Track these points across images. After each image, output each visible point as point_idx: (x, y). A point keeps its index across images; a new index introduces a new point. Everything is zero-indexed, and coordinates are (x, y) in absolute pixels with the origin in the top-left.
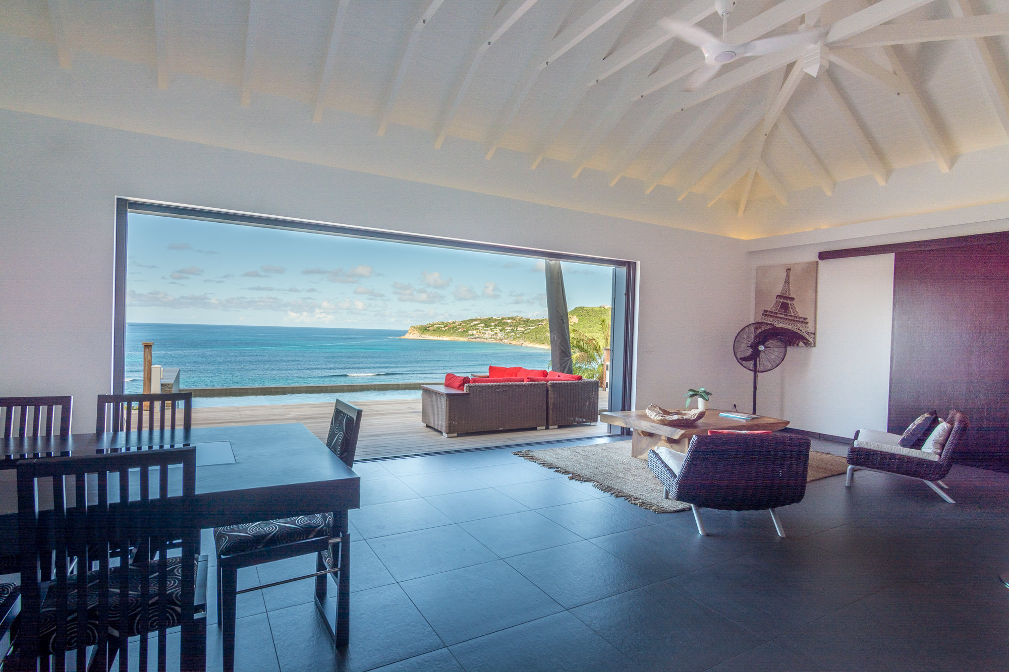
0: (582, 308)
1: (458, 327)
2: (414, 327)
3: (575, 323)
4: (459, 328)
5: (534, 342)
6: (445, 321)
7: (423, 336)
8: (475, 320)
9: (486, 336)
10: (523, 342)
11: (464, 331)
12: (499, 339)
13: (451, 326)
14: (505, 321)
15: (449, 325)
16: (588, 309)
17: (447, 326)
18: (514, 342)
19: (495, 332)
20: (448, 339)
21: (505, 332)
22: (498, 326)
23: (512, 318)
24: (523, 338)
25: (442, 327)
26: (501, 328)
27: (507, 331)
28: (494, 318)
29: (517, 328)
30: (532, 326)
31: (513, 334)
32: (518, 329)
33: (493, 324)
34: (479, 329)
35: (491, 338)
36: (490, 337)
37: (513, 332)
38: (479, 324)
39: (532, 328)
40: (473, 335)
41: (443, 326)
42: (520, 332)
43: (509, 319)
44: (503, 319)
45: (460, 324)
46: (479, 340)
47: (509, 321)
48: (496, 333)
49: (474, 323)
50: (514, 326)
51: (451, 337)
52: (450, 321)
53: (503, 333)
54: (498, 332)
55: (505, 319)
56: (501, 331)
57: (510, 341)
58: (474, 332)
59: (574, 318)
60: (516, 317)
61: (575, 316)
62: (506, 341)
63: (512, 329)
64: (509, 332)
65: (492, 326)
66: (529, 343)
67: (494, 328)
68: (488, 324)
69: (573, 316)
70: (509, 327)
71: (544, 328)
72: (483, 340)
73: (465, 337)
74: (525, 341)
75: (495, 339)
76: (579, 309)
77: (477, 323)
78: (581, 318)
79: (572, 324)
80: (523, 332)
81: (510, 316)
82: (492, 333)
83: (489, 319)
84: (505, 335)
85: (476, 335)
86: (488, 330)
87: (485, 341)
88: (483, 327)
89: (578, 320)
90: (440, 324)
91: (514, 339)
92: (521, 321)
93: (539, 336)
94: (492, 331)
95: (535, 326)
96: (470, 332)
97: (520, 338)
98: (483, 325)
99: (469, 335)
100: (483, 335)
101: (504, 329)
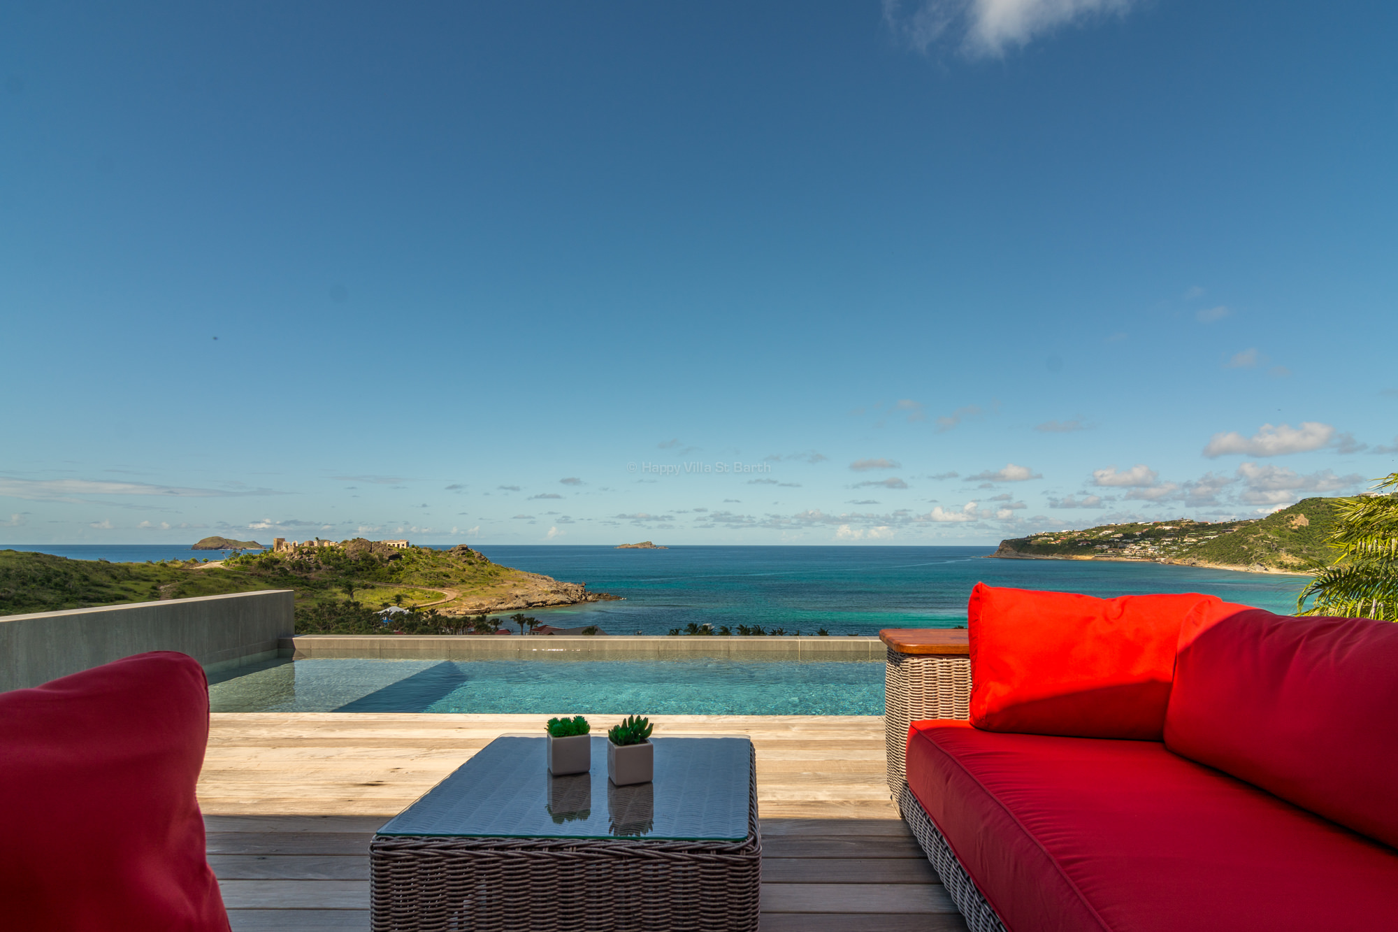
0: (1318, 501)
1: (1078, 540)
2: (1006, 542)
3: (1301, 527)
4: (1080, 542)
6: (1056, 531)
7: (1020, 554)
8: (1107, 528)
9: (1126, 552)
10: (1194, 560)
11: (1088, 545)
12: (1150, 557)
13: (1065, 539)
14: (1159, 527)
15: (1062, 538)
17: (1058, 539)
18: (1178, 562)
19: (1143, 545)
20: (1060, 559)
21: (1160, 545)
22: (1148, 537)
23: (1173, 523)
24: (1196, 555)
25: (1050, 541)
26: (1152, 539)
27: (1165, 543)
28: (1140, 523)
29: (1183, 539)
30: (1212, 535)
31: (1176, 548)
32: (1185, 540)
33: (1138, 533)
34: (1113, 541)
35: (1135, 555)
36: (1133, 553)
37: (1175, 545)
38: (1113, 534)
39: (1212, 537)
41: (1052, 539)
42: (1190, 545)
43: (1167, 524)
44: (1156, 524)
45: (1081, 535)
46: (1113, 558)
47: (1168, 528)
48: (1144, 548)
49: (1104, 532)
50: (1177, 536)
51: (1065, 556)
52: (1064, 531)
53: (1157, 547)
54: (1147, 546)
55: (1161, 524)
56: (1152, 544)
57: (1171, 559)
58: (1105, 547)
59: (1299, 518)
60: (1180, 521)
61: (1302, 515)
62: (1162, 559)
63: (1173, 541)
64: (1167, 546)
65: (1136, 536)
66: (1207, 561)
67: (1140, 540)
68: (1130, 534)
69: (1297, 514)
70: (1167, 537)
71: (1235, 536)
72: (1121, 558)
73: (1089, 555)
74: (1198, 559)
75: (1142, 557)
76: (1311, 502)
77: (1110, 532)
78: (1314, 517)
79: (1296, 528)
80: (1195, 544)
81: (1168, 519)
82: (1138, 548)
83: (1132, 526)
84: (1160, 550)
85: (1109, 552)
86: (1129, 543)
87: (1124, 559)
88: (1121, 538)
89: (1308, 521)
90: (1047, 536)
91: (1178, 557)
92: (1191, 526)
93: (1225, 550)
94: (1136, 545)
95: (1217, 534)
96: (1098, 547)
97: (1189, 555)
98: (1120, 535)
99: (1096, 552)
100: (1120, 551)
101: (1158, 541)
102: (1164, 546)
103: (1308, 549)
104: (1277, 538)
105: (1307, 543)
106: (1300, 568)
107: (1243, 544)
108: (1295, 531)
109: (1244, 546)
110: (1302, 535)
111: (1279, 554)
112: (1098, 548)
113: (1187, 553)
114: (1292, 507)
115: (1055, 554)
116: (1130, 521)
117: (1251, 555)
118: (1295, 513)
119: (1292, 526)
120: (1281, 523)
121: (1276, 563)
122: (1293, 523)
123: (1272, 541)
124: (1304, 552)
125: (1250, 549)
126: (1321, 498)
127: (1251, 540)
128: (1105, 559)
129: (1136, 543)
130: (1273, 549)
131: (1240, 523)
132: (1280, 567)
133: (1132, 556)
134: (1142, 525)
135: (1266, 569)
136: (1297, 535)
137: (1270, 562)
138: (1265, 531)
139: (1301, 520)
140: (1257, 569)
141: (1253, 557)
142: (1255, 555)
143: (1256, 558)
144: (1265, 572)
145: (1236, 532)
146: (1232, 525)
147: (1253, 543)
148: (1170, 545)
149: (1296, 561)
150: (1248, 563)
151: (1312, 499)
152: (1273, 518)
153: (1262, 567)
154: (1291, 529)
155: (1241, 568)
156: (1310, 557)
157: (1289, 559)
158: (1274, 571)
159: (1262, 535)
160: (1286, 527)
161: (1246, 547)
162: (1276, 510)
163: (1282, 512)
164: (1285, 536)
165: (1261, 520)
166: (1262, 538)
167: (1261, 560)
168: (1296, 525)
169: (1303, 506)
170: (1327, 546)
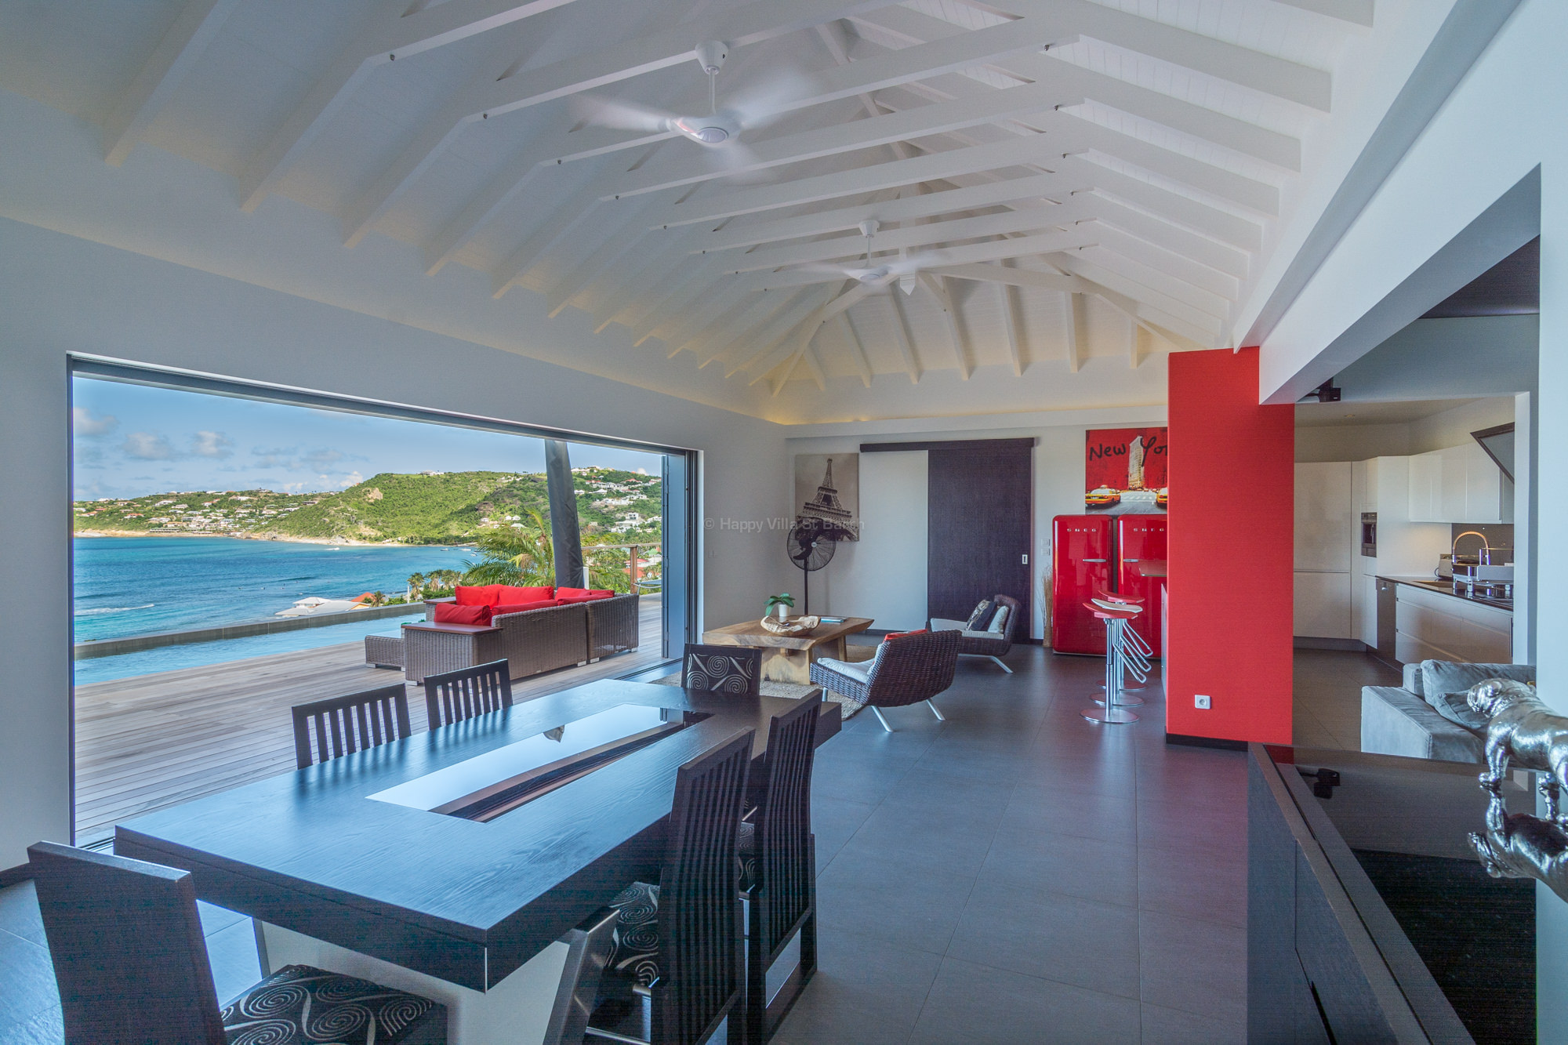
0: (390, 476)
1: (123, 511)
3: (377, 500)
4: (126, 513)
5: (299, 533)
8: (165, 497)
9: (192, 526)
10: (274, 534)
11: (139, 518)
12: (223, 532)
13: (104, 510)
14: (234, 497)
15: (100, 508)
16: (400, 476)
17: (93, 510)
18: (256, 536)
19: (214, 518)
21: (235, 518)
22: (220, 508)
23: (250, 493)
24: (277, 528)
26: (226, 511)
27: (241, 516)
28: (209, 492)
29: (261, 511)
30: (293, 506)
31: (253, 521)
32: (264, 512)
33: (207, 504)
34: (175, 513)
35: (204, 529)
36: (202, 527)
37: (252, 517)
38: (174, 504)
40: (160, 525)
41: (84, 510)
42: (269, 518)
43: (243, 494)
44: (229, 494)
45: (128, 505)
46: (175, 534)
47: (244, 498)
48: (216, 521)
49: (162, 502)
50: (254, 507)
51: (106, 531)
52: (102, 500)
53: (231, 520)
54: (219, 518)
55: (235, 494)
56: (226, 516)
57: (248, 534)
58: (164, 520)
59: (375, 491)
60: (258, 491)
61: (377, 489)
62: (238, 534)
63: (251, 513)
64: (244, 518)
65: (205, 507)
66: (289, 535)
67: (211, 512)
68: (196, 504)
69: (373, 487)
70: (243, 509)
71: (317, 509)
72: (185, 533)
73: (141, 530)
74: (279, 533)
75: (214, 532)
76: (384, 477)
77: (171, 502)
78: (387, 491)
79: (372, 501)
80: (275, 517)
81: (244, 489)
82: (207, 521)
83: (199, 495)
84: (236, 524)
85: (169, 526)
86: (196, 515)
87: (190, 535)
88: (185, 510)
89: (382, 494)
91: (256, 530)
92: (270, 497)
93: (307, 523)
94: (205, 517)
95: (298, 506)
96: (154, 520)
97: (268, 528)
98: (185, 506)
99: (151, 526)
100: (185, 524)
101: (232, 513)
102: (239, 518)
103: (383, 521)
104: (357, 512)
105: (381, 516)
106: (377, 539)
107: (325, 516)
108: (372, 504)
109: (325, 519)
110: (377, 508)
111: (359, 526)
112: (154, 522)
113: (266, 526)
114: (369, 481)
115: (89, 530)
116: (197, 490)
117: (333, 528)
118: (371, 486)
119: (369, 499)
120: (359, 496)
121: (356, 535)
122: (370, 496)
123: (352, 513)
124: (380, 524)
125: (332, 522)
126: (392, 474)
127: (333, 513)
128: (164, 534)
129: (205, 515)
130: (352, 522)
131: (320, 495)
132: (360, 539)
133: (201, 530)
134: (212, 494)
135: (347, 542)
136: (373, 508)
137: (351, 534)
138: (345, 503)
139: (376, 494)
140: (338, 541)
141: (334, 529)
142: (336, 527)
143: (337, 530)
145: (319, 504)
146: (312, 497)
147: (334, 516)
148: (247, 517)
149: (373, 533)
150: (329, 536)
151: (385, 475)
152: (351, 490)
153: (344, 540)
154: (368, 503)
155: (323, 541)
156: (385, 529)
157: (367, 531)
158: (354, 543)
159: (343, 507)
160: (364, 500)
161: (327, 520)
163: (361, 486)
164: (363, 509)
165: (341, 493)
166: (343, 511)
167: (342, 533)
168: (372, 498)
169: (378, 481)
170: (399, 518)
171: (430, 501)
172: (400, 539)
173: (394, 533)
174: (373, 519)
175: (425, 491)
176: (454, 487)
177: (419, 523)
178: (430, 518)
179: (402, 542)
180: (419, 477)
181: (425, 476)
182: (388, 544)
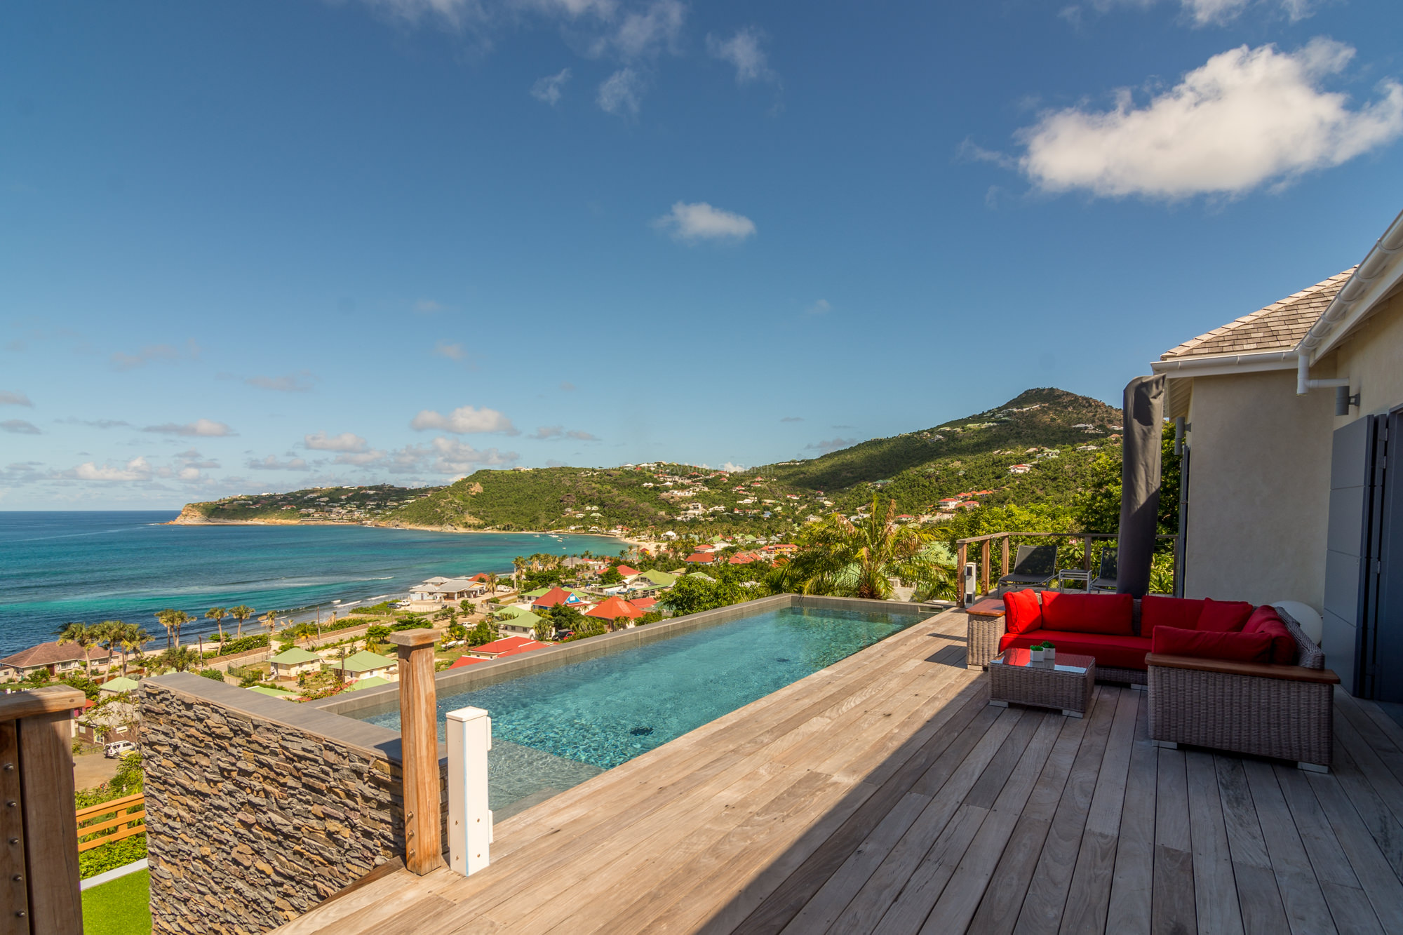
0: (488, 472)
1: (280, 503)
2: (193, 506)
3: (478, 493)
4: (283, 505)
5: (416, 522)
6: (255, 494)
7: (211, 519)
8: (313, 491)
9: (333, 516)
10: (397, 523)
11: (292, 509)
12: (357, 521)
13: (266, 502)
14: (364, 491)
15: (263, 502)
16: (496, 472)
17: (258, 502)
18: (383, 524)
19: (349, 509)
20: (262, 523)
21: (365, 509)
22: (354, 501)
23: (376, 488)
24: (398, 518)
25: (249, 505)
26: (358, 503)
27: (370, 507)
28: (344, 487)
29: (385, 503)
30: (411, 499)
31: (380, 511)
32: (388, 504)
33: (343, 497)
34: (319, 505)
35: (342, 519)
36: (341, 517)
37: (379, 508)
38: (319, 497)
39: (411, 501)
40: (309, 515)
41: (251, 502)
42: (392, 509)
44: (360, 489)
45: (283, 498)
46: (320, 522)
47: (372, 492)
48: (351, 511)
49: (309, 496)
50: (380, 500)
51: (268, 520)
52: (264, 494)
53: (363, 511)
54: (353, 509)
55: (365, 488)
56: (358, 507)
57: (377, 522)
58: (312, 511)
59: (476, 486)
60: (382, 486)
61: (478, 483)
62: (369, 522)
63: (378, 505)
64: (372, 509)
65: (342, 500)
66: (408, 523)
67: (346, 504)
68: (335, 497)
69: (475, 482)
70: (372, 501)
71: (430, 501)
72: (328, 522)
73: (295, 519)
74: (401, 521)
75: (350, 520)
76: (484, 473)
77: (316, 495)
78: (486, 485)
79: (474, 494)
80: (397, 508)
81: (372, 484)
82: (344, 511)
83: (337, 490)
84: (366, 514)
85: (315, 515)
86: (335, 507)
87: (332, 523)
88: (327, 502)
89: (482, 488)
90: (244, 500)
91: (383, 519)
92: (392, 491)
93: (423, 513)
94: (342, 509)
95: (415, 498)
96: (304, 511)
97: (392, 518)
98: (327, 499)
99: (302, 516)
100: (327, 515)
101: (363, 505)
102: (369, 509)
103: (484, 512)
104: (462, 503)
105: (482, 507)
106: (480, 527)
107: (437, 507)
108: (474, 497)
109: (437, 510)
110: (478, 500)
111: (464, 516)
112: (304, 513)
113: (391, 516)
114: (471, 477)
115: (256, 519)
116: (335, 485)
117: (443, 517)
118: (473, 481)
119: (472, 492)
120: (464, 490)
121: (462, 524)
122: (472, 490)
123: (458, 504)
124: (482, 514)
125: (442, 512)
126: (490, 470)
127: (443, 504)
128: (312, 523)
129: (342, 506)
130: (460, 511)
131: (432, 489)
132: (465, 527)
133: (340, 519)
134: (347, 489)
135: (455, 529)
136: (475, 499)
137: (458, 522)
138: (452, 496)
139: (477, 488)
140: (448, 529)
142: (446, 517)
143: (447, 519)
144: (455, 531)
145: (431, 496)
146: (425, 490)
147: (444, 507)
148: (375, 508)
149: (476, 521)
150: (441, 524)
151: (484, 471)
152: (457, 484)
153: (453, 527)
154: (471, 495)
155: (436, 528)
156: (486, 518)
157: (471, 520)
158: (461, 530)
159: (451, 499)
160: (468, 493)
161: (439, 510)
162: (458, 478)
163: (464, 481)
164: (467, 501)
165: (448, 487)
166: (451, 503)
167: (451, 521)
168: (474, 491)
169: (478, 476)
170: (496, 509)
171: (521, 494)
172: (498, 526)
173: (493, 521)
174: (475, 510)
175: (517, 485)
176: (541, 481)
177: (513, 513)
178: (522, 508)
179: (500, 529)
180: (511, 473)
181: (517, 472)
182: (488, 531)
